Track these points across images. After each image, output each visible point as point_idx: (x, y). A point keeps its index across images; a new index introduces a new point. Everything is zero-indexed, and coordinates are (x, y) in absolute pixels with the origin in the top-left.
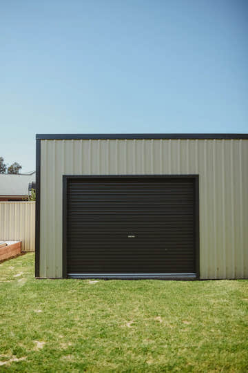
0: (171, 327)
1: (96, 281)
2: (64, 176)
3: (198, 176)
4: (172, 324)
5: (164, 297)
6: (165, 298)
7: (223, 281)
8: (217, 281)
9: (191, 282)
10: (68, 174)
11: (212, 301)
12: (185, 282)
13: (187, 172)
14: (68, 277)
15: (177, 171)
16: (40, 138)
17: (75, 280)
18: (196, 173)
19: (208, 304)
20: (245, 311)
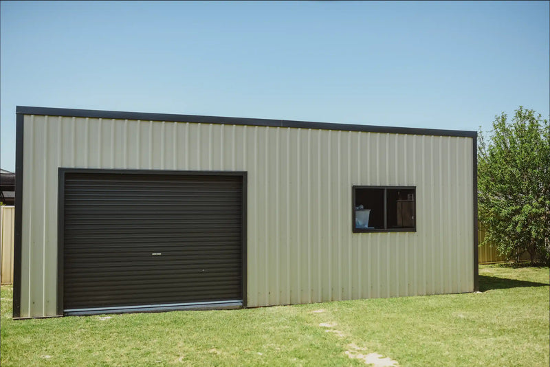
0: (233, 357)
1: (109, 317)
2: (60, 170)
3: (246, 173)
4: (233, 354)
5: (211, 329)
6: (213, 329)
7: (276, 307)
8: (270, 309)
9: (238, 311)
10: (66, 166)
11: (272, 329)
12: (230, 311)
13: (233, 168)
14: (65, 315)
15: (220, 167)
16: (22, 113)
17: (78, 318)
18: (245, 170)
19: (267, 332)
20: (312, 335)
